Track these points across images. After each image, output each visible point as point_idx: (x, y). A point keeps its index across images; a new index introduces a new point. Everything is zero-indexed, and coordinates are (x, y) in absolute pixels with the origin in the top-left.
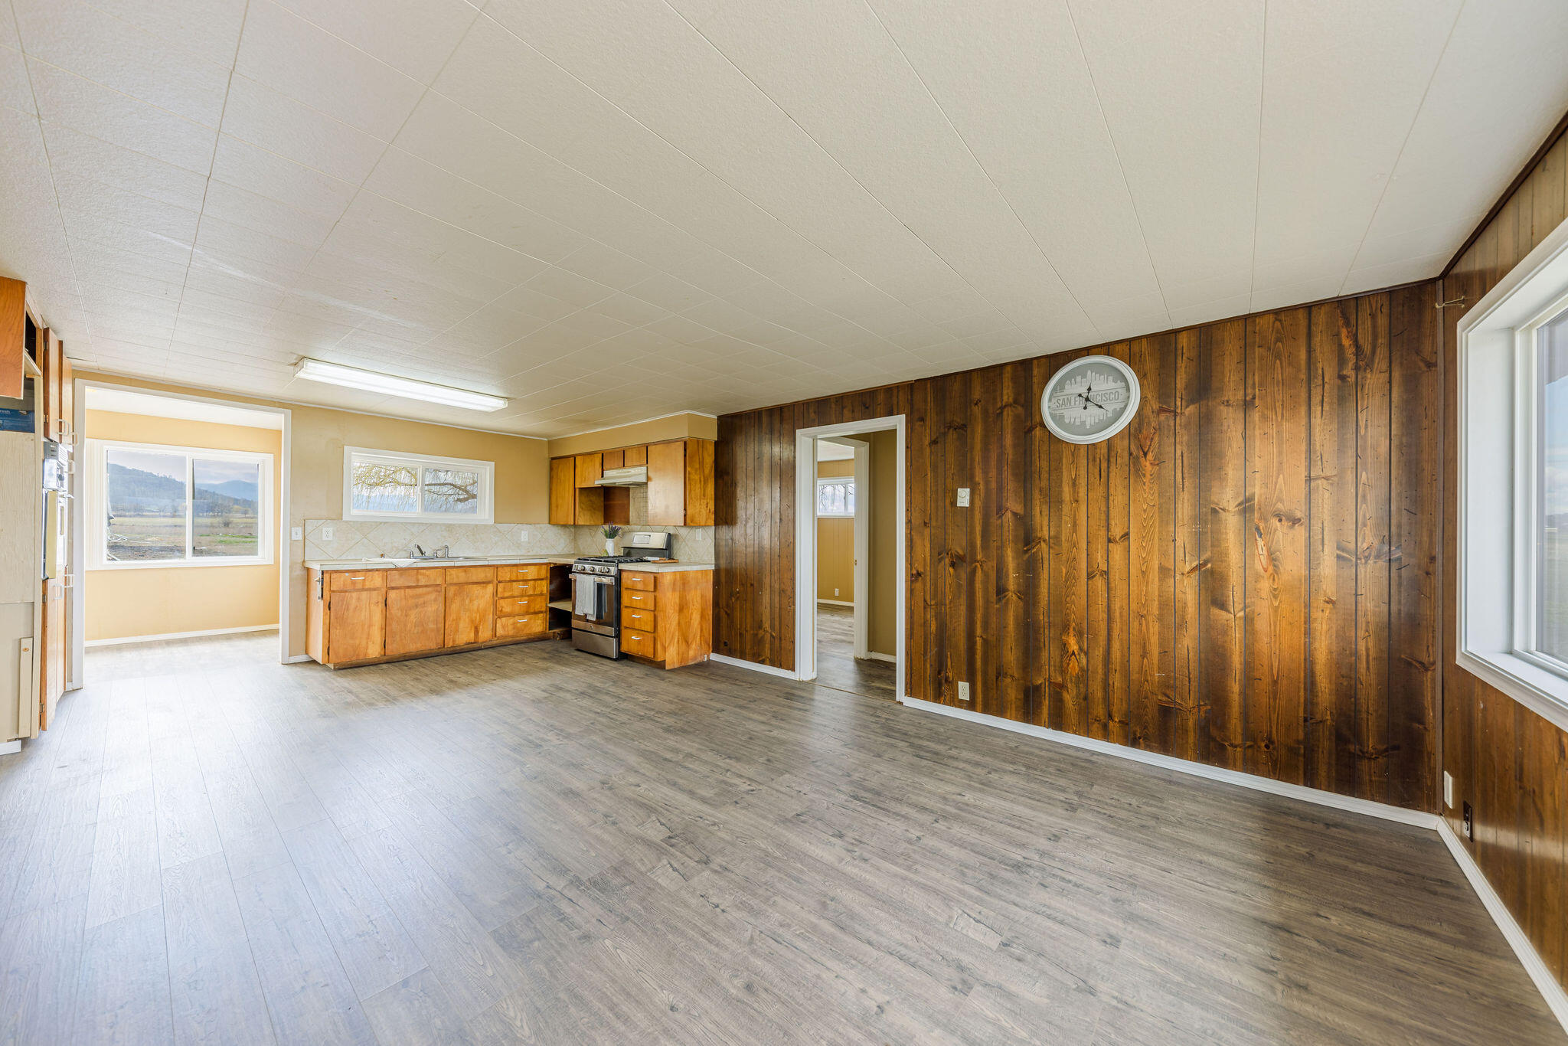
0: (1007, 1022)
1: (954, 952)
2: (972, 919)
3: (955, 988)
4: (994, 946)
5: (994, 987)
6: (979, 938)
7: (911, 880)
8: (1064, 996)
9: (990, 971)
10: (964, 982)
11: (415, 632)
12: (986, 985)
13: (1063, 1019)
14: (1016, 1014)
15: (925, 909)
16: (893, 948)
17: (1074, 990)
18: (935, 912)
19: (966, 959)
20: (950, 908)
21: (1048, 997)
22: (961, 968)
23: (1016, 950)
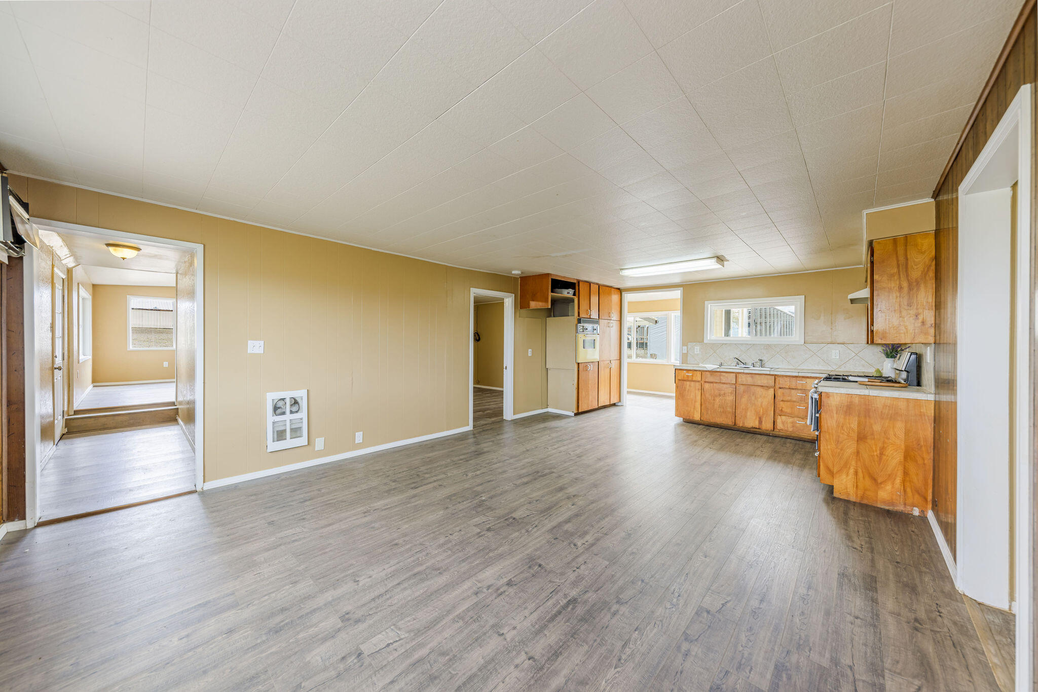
0: (312, 631)
1: (371, 622)
2: (392, 641)
3: (348, 614)
4: (362, 647)
5: (335, 634)
6: (374, 640)
7: (447, 615)
8: (303, 673)
9: (347, 635)
10: (348, 619)
11: (719, 411)
12: (339, 630)
13: (292, 662)
14: (313, 638)
15: (414, 616)
16: (389, 593)
17: (301, 683)
18: (409, 621)
19: (362, 626)
20: (409, 632)
21: (309, 662)
22: (358, 621)
23: (352, 660)
